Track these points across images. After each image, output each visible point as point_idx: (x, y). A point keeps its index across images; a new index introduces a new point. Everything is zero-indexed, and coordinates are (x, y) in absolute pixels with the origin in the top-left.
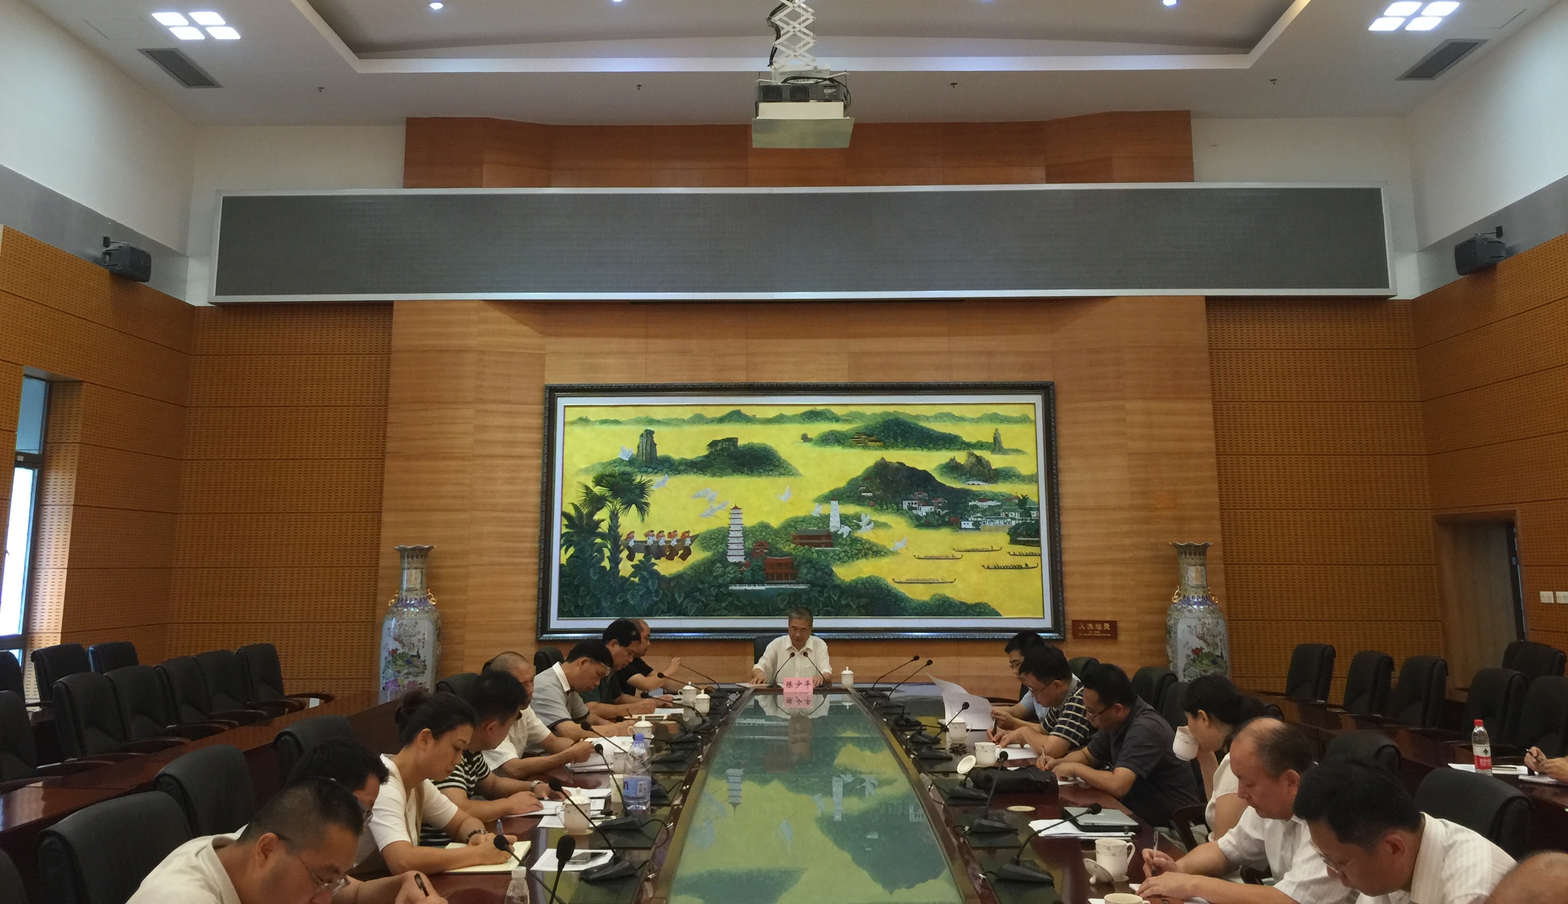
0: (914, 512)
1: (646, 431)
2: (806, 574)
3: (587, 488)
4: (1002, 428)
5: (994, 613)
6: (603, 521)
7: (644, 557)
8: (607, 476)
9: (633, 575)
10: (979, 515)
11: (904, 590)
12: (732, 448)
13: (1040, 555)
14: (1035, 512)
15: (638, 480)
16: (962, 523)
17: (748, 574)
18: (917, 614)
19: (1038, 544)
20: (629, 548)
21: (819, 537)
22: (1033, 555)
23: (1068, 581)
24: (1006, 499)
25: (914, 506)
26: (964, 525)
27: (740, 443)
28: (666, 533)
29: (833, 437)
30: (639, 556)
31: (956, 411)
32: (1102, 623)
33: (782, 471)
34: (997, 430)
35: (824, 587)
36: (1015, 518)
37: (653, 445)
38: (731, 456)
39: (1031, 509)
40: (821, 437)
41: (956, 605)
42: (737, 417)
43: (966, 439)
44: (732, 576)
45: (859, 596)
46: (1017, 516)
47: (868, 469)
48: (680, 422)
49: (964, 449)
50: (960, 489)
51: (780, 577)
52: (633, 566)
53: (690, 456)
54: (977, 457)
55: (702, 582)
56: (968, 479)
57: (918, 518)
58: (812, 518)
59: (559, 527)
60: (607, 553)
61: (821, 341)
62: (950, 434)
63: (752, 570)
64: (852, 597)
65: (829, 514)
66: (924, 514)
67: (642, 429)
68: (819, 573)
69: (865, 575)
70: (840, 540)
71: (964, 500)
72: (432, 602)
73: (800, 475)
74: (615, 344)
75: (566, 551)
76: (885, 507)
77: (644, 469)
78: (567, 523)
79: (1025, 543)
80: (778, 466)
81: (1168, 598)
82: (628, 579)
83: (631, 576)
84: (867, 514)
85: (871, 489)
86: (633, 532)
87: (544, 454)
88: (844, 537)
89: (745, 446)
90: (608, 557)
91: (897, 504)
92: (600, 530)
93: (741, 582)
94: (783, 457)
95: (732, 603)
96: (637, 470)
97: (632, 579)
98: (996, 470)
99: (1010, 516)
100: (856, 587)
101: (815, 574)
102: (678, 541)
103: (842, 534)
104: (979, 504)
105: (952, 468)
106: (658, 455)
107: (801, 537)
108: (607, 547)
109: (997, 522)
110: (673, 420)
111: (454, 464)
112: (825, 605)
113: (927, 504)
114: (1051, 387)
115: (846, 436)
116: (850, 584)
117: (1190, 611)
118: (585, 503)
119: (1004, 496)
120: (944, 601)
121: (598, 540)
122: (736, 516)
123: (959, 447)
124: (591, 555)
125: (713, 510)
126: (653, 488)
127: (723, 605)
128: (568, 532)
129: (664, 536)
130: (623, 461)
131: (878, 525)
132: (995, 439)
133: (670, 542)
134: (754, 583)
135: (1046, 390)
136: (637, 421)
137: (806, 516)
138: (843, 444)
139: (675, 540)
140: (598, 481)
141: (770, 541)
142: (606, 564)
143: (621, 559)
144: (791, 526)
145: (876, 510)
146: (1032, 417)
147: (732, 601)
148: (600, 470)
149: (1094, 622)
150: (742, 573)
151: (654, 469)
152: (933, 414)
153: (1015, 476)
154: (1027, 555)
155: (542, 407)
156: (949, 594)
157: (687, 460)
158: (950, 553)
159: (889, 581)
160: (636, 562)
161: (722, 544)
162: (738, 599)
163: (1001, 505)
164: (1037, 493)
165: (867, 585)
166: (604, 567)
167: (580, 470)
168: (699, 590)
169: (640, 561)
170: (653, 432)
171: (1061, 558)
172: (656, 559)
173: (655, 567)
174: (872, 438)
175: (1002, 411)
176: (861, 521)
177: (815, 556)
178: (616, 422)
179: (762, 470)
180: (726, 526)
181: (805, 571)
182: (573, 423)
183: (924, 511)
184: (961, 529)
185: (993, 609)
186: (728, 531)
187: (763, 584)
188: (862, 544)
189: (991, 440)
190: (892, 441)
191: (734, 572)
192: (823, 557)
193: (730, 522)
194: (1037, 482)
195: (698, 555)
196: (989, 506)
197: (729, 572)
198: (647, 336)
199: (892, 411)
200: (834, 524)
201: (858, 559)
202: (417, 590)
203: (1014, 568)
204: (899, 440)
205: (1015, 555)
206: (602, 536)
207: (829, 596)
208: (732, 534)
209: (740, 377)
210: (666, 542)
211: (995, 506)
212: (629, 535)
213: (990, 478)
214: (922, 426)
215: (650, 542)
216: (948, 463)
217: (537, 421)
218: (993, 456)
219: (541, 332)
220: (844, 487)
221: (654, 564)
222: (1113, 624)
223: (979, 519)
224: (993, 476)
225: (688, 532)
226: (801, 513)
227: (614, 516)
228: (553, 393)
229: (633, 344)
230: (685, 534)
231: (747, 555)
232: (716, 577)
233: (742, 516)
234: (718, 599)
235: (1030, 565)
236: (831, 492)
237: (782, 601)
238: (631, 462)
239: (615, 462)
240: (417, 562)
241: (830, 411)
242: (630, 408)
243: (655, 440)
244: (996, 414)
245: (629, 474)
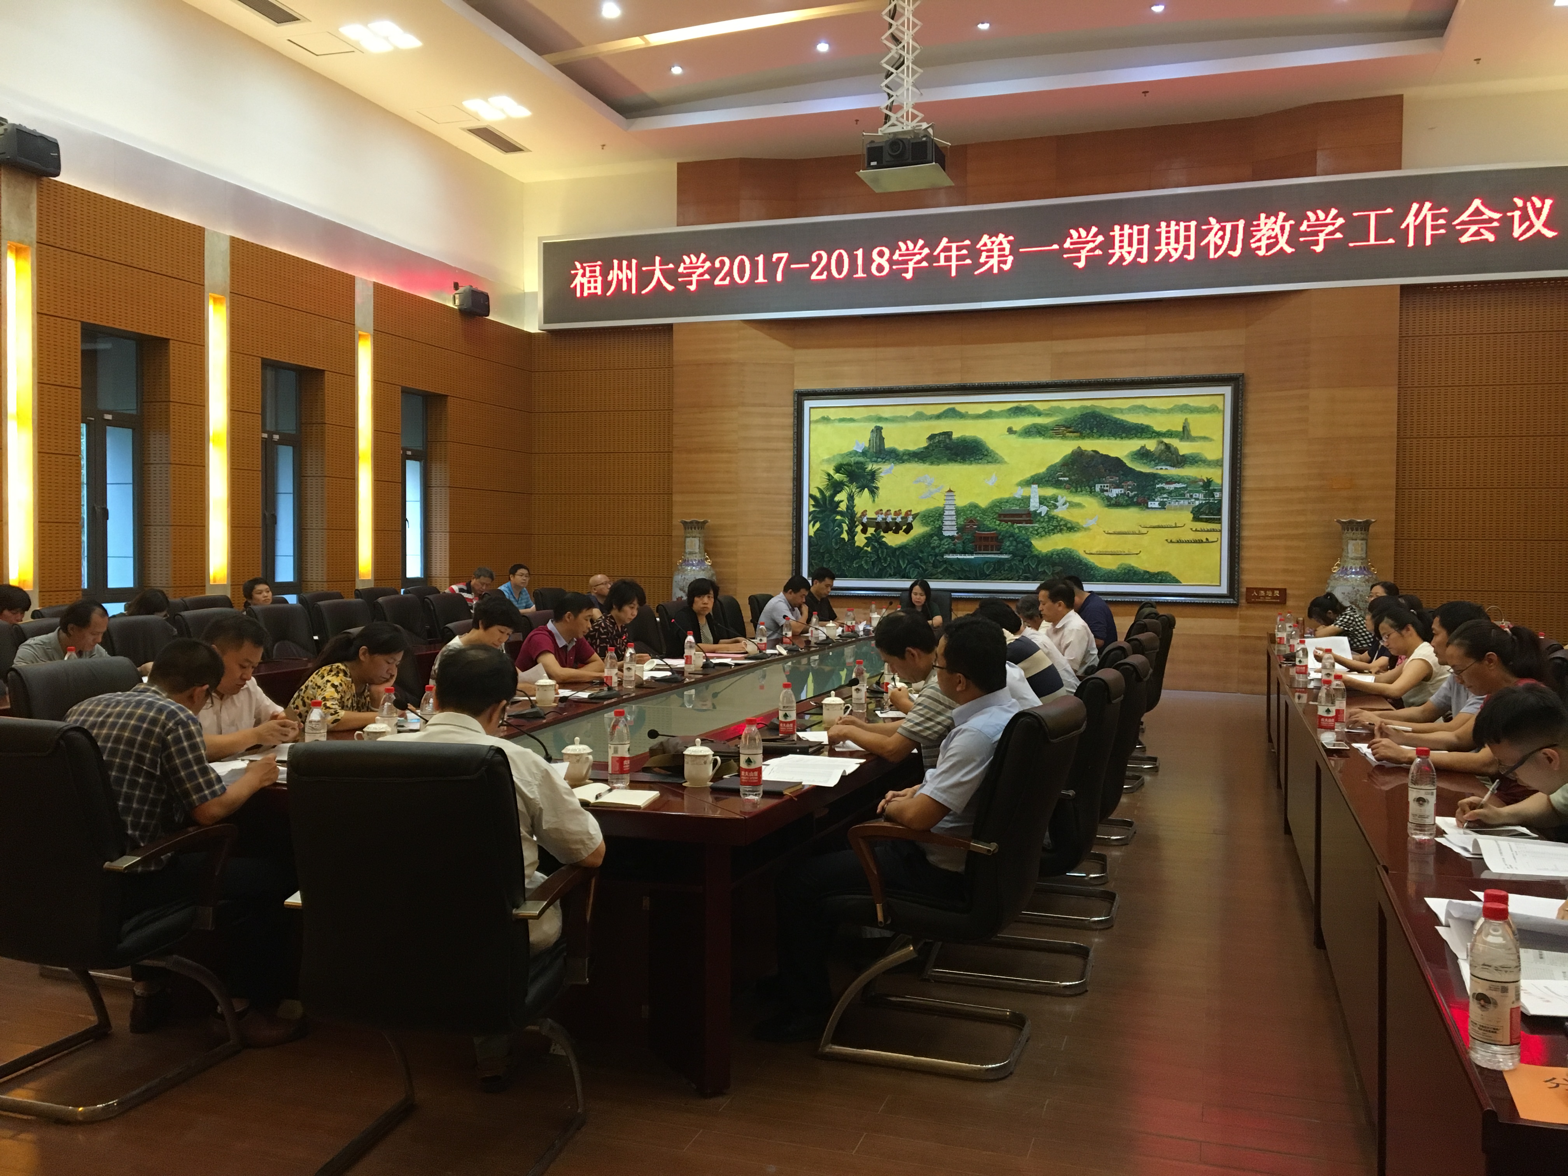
0: (1106, 494)
1: (876, 427)
2: (1009, 546)
3: (829, 475)
4: (1192, 418)
5: (1175, 581)
6: (842, 501)
7: (875, 531)
8: (845, 465)
9: (867, 545)
10: (1165, 496)
11: (1093, 560)
12: (948, 441)
13: (1221, 531)
14: (1218, 493)
15: (869, 468)
16: (1149, 503)
17: (960, 546)
18: (1105, 581)
19: (1219, 521)
20: (863, 524)
21: (1020, 515)
22: (1214, 530)
23: (1245, 554)
24: (1192, 482)
25: (1106, 488)
26: (1151, 504)
27: (955, 436)
28: (892, 512)
29: (1035, 430)
30: (871, 530)
31: (1149, 403)
32: (1273, 590)
33: (990, 460)
34: (1186, 420)
35: (1025, 557)
36: (1200, 498)
37: (882, 439)
38: (947, 448)
39: (1215, 490)
40: (1025, 430)
41: (1140, 573)
42: (952, 413)
43: (1157, 428)
44: (947, 547)
45: (1054, 564)
46: (1201, 496)
47: (1065, 457)
48: (905, 419)
49: (1155, 437)
50: (1149, 473)
51: (986, 548)
52: (866, 538)
53: (912, 448)
54: (1166, 444)
55: (922, 552)
56: (1157, 465)
57: (1109, 499)
58: (1015, 499)
59: (807, 506)
60: (845, 527)
61: (1027, 344)
62: (1142, 424)
63: (963, 542)
64: (1047, 565)
65: (1030, 497)
66: (1115, 495)
67: (872, 426)
68: (1020, 545)
69: (1060, 547)
70: (1039, 518)
71: (1152, 483)
72: (708, 563)
73: (1005, 462)
74: (850, 353)
75: (814, 525)
76: (1079, 489)
77: (874, 459)
78: (813, 503)
79: (1207, 521)
80: (986, 455)
81: (1329, 570)
82: (862, 549)
83: (864, 546)
84: (1063, 495)
85: (1067, 474)
86: (866, 511)
87: (794, 448)
88: (1043, 515)
89: (958, 439)
90: (846, 531)
91: (1090, 487)
92: (839, 509)
93: (954, 552)
94: (991, 448)
95: (946, 569)
96: (868, 460)
97: (865, 548)
98: (1183, 456)
99: (1194, 496)
100: (1051, 557)
101: (1016, 546)
102: (902, 518)
103: (1041, 513)
104: (1167, 487)
105: (1143, 455)
106: (886, 447)
107: (1005, 515)
108: (845, 523)
109: (1182, 502)
110: (898, 417)
111: (725, 456)
112: (1024, 572)
113: (1118, 486)
114: (1241, 379)
115: (1047, 428)
116: (1047, 554)
117: (1347, 580)
118: (827, 489)
119: (1189, 479)
120: (1130, 570)
121: (838, 517)
122: (950, 498)
123: (1150, 436)
124: (833, 529)
125: (931, 493)
126: (881, 475)
127: (940, 570)
128: (814, 511)
129: (891, 514)
130: (857, 452)
131: (1073, 505)
132: (1184, 427)
133: (895, 519)
134: (965, 553)
135: (1236, 382)
136: (869, 419)
137: (1010, 498)
138: (1044, 435)
139: (900, 517)
140: (838, 469)
141: (978, 518)
142: (845, 536)
143: (857, 532)
144: (997, 506)
145: (1071, 492)
146: (1221, 407)
147: (946, 567)
148: (840, 460)
149: (1265, 590)
150: (954, 544)
151: (883, 459)
152: (1127, 407)
153: (1201, 461)
154: (1208, 531)
155: (792, 409)
156: (1133, 564)
157: (909, 451)
158: (1137, 529)
159: (1081, 553)
160: (868, 535)
161: (938, 520)
162: (951, 565)
163: (1187, 487)
164: (1222, 477)
165: (1061, 556)
166: (844, 539)
167: (823, 460)
168: (920, 558)
169: (872, 534)
170: (882, 428)
171: (1239, 534)
172: (884, 532)
173: (884, 539)
174: (1070, 430)
175: (1193, 402)
176: (1057, 502)
177: (1017, 531)
178: (852, 420)
179: (972, 459)
180: (941, 505)
181: (1008, 544)
182: (817, 421)
183: (1115, 492)
184: (1148, 508)
185: (1174, 577)
186: (943, 510)
187: (972, 553)
188: (1057, 521)
189: (1181, 429)
190: (1088, 431)
191: (948, 544)
192: (1023, 532)
193: (944, 502)
194: (1222, 466)
195: (918, 530)
196: (1175, 488)
197: (944, 544)
198: (876, 346)
199: (1089, 405)
200: (1034, 505)
201: (1054, 534)
202: (696, 553)
203: (1195, 542)
204: (1095, 431)
205: (1196, 530)
206: (841, 513)
207: (1028, 565)
208: (947, 513)
209: (954, 380)
210: (892, 519)
211: (1180, 488)
212: (863, 513)
213: (1178, 463)
214: (1115, 418)
215: (880, 519)
216: (1139, 451)
217: (790, 421)
218: (1182, 443)
219: (790, 346)
220: (1043, 473)
221: (883, 537)
222: (1283, 591)
223: (1165, 500)
224: (1181, 461)
225: (910, 511)
226: (1006, 495)
227: (851, 498)
228: (801, 396)
229: (866, 353)
230: (908, 513)
231: (960, 529)
232: (934, 548)
233: (955, 498)
234: (935, 566)
235: (1210, 540)
236: (1032, 477)
237: (988, 568)
238: (864, 453)
239: (851, 453)
240: (696, 532)
241: (1033, 407)
242: (863, 408)
243: (884, 435)
244: (1186, 405)
245: (862, 463)
